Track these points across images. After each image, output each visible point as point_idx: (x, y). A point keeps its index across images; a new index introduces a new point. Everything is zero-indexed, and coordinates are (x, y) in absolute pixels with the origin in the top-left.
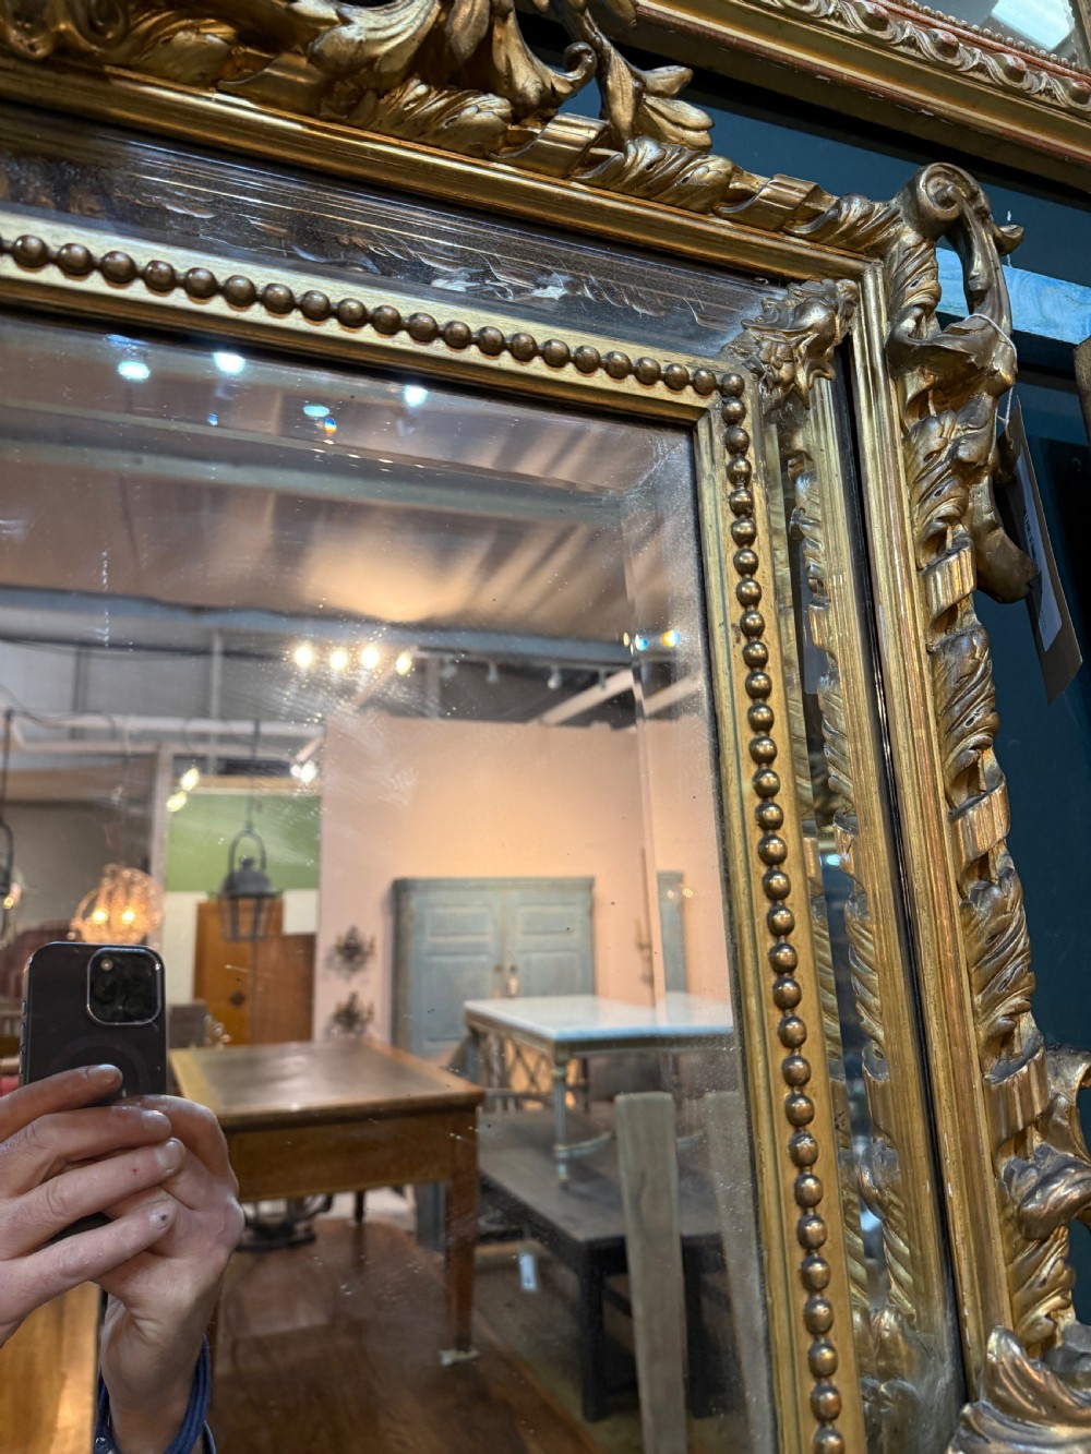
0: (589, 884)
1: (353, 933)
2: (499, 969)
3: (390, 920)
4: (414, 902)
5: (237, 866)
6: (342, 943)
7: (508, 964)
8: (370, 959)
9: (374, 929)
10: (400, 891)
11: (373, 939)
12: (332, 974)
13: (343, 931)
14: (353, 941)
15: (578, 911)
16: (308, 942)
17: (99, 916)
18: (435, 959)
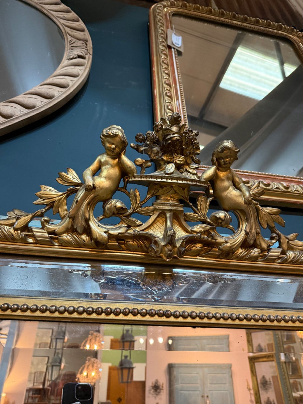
0: (230, 367)
1: (157, 382)
2: (203, 396)
3: (168, 377)
4: (175, 372)
5: (123, 358)
6: (153, 385)
7: (206, 395)
8: (162, 391)
9: (163, 381)
10: (170, 368)
11: (163, 384)
12: (151, 395)
13: (154, 381)
14: (157, 385)
15: (227, 376)
16: (143, 384)
17: (85, 373)
18: (182, 392)
